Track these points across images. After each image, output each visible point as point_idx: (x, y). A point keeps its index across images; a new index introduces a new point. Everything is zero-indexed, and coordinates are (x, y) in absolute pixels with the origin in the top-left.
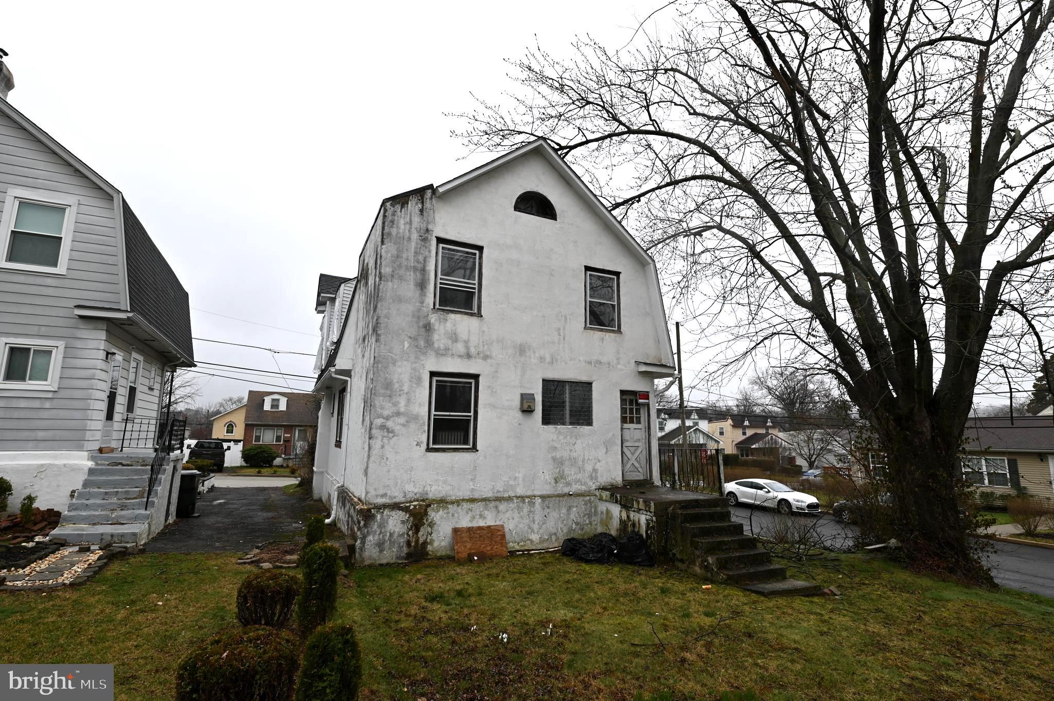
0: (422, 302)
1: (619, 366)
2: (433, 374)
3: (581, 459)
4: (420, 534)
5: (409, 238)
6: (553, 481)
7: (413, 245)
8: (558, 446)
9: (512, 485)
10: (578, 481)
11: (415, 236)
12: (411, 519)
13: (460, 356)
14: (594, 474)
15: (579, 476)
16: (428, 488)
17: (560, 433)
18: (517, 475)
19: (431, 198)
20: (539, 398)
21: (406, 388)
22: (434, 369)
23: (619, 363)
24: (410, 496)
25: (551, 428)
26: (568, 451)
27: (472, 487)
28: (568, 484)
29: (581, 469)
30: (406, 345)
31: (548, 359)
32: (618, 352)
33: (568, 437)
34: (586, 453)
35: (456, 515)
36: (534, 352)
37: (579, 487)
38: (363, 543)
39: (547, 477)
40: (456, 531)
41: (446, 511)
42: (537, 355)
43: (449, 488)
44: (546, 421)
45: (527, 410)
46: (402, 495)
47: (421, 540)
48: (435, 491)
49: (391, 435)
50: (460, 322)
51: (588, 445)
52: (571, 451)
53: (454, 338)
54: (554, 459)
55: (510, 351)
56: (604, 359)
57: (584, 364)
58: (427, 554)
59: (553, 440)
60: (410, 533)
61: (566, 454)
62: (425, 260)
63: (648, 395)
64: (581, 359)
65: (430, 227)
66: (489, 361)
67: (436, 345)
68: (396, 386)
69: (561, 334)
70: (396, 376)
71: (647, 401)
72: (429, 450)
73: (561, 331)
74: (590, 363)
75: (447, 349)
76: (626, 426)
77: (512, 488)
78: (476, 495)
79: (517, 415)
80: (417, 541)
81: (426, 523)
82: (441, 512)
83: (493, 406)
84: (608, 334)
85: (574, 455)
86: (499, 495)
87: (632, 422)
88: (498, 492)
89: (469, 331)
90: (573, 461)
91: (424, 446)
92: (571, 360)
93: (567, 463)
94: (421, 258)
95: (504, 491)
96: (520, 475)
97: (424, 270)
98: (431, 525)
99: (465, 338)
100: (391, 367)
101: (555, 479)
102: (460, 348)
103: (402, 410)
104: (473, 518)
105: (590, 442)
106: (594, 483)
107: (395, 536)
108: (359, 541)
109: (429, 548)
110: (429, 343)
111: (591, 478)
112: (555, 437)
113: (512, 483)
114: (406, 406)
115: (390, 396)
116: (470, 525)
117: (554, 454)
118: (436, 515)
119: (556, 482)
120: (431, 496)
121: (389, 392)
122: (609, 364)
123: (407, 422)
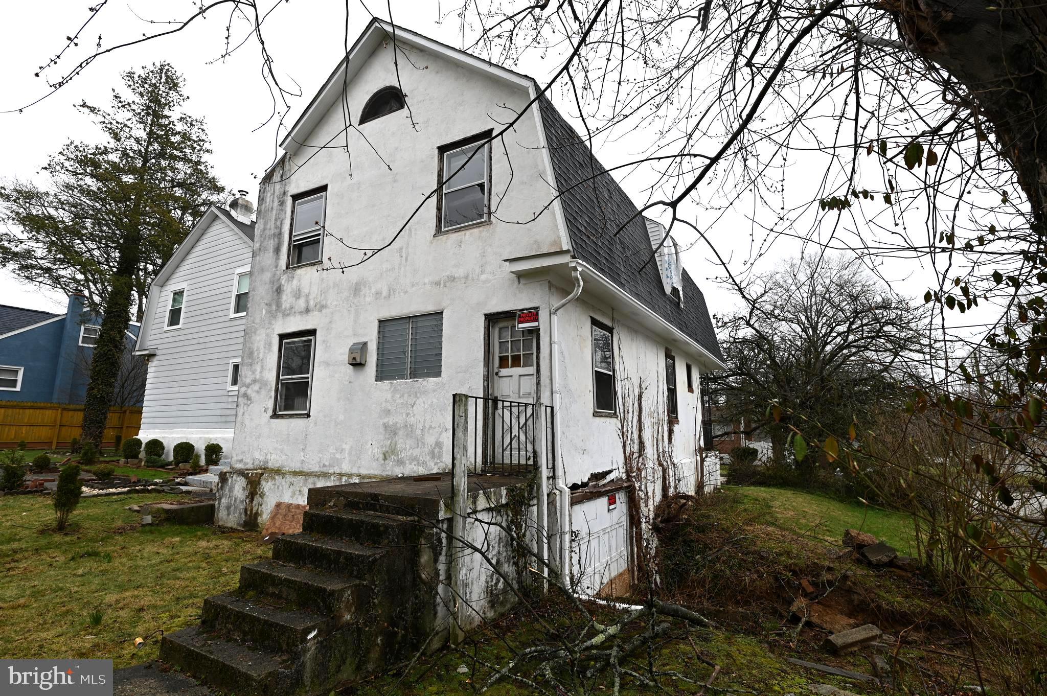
0: (276, 267)
1: (483, 277)
2: (282, 337)
3: (420, 426)
4: (254, 502)
5: (272, 208)
6: (381, 456)
7: (274, 212)
8: (392, 409)
9: (338, 459)
10: (414, 459)
11: (276, 203)
12: (249, 486)
13: (301, 313)
14: (437, 450)
15: (416, 452)
16: (268, 457)
17: (395, 391)
18: (344, 446)
19: (289, 160)
20: (373, 347)
21: (261, 356)
22: (281, 332)
23: (483, 272)
24: (257, 463)
25: (386, 384)
26: (404, 416)
27: (303, 458)
28: (400, 462)
29: (419, 442)
30: (264, 312)
31: (385, 293)
32: (483, 255)
33: (406, 395)
34: (428, 418)
35: (280, 488)
36: (370, 288)
37: (415, 468)
38: (219, 504)
39: (375, 451)
40: (278, 505)
41: (273, 482)
42: (373, 291)
43: (284, 457)
44: (381, 376)
45: (357, 364)
46: (252, 462)
47: (254, 511)
48: (275, 461)
49: (249, 402)
50: (307, 276)
51: (431, 405)
52: (408, 414)
53: (298, 294)
54: (386, 426)
55: (346, 294)
56: (460, 272)
57: (428, 287)
58: (257, 525)
59: (386, 401)
60: (247, 501)
61: (400, 419)
62: (281, 224)
63: (537, 314)
64: (427, 281)
65: (287, 189)
66: (324, 311)
67: (283, 307)
68: (256, 354)
69: (404, 255)
70: (256, 345)
71: (535, 324)
72: (275, 416)
73: (404, 250)
74: (438, 284)
75: (291, 308)
76: (504, 372)
77: (338, 462)
78: (306, 469)
79: (348, 371)
80: (252, 510)
81: (259, 493)
82: (269, 483)
83: (327, 364)
84: (468, 232)
85: (412, 420)
86: (324, 470)
87: (516, 362)
88: (324, 466)
89: (311, 283)
90: (409, 429)
91: (270, 412)
92: (413, 286)
93: (401, 433)
94: (279, 223)
95: (330, 466)
96: (347, 447)
97: (280, 234)
98: (262, 495)
99: (307, 291)
100: (254, 337)
101: (384, 454)
102: (301, 303)
103: (258, 377)
104: (294, 494)
105: (435, 401)
106: (436, 464)
107: (238, 501)
108: (217, 502)
109: (260, 520)
110: (279, 305)
111: (432, 454)
112: (389, 396)
113: (338, 456)
114: (261, 372)
115: (251, 365)
116: (291, 502)
117: (386, 420)
118: (266, 486)
119: (385, 459)
120: (270, 465)
121: (250, 361)
122: (467, 277)
123: (260, 388)
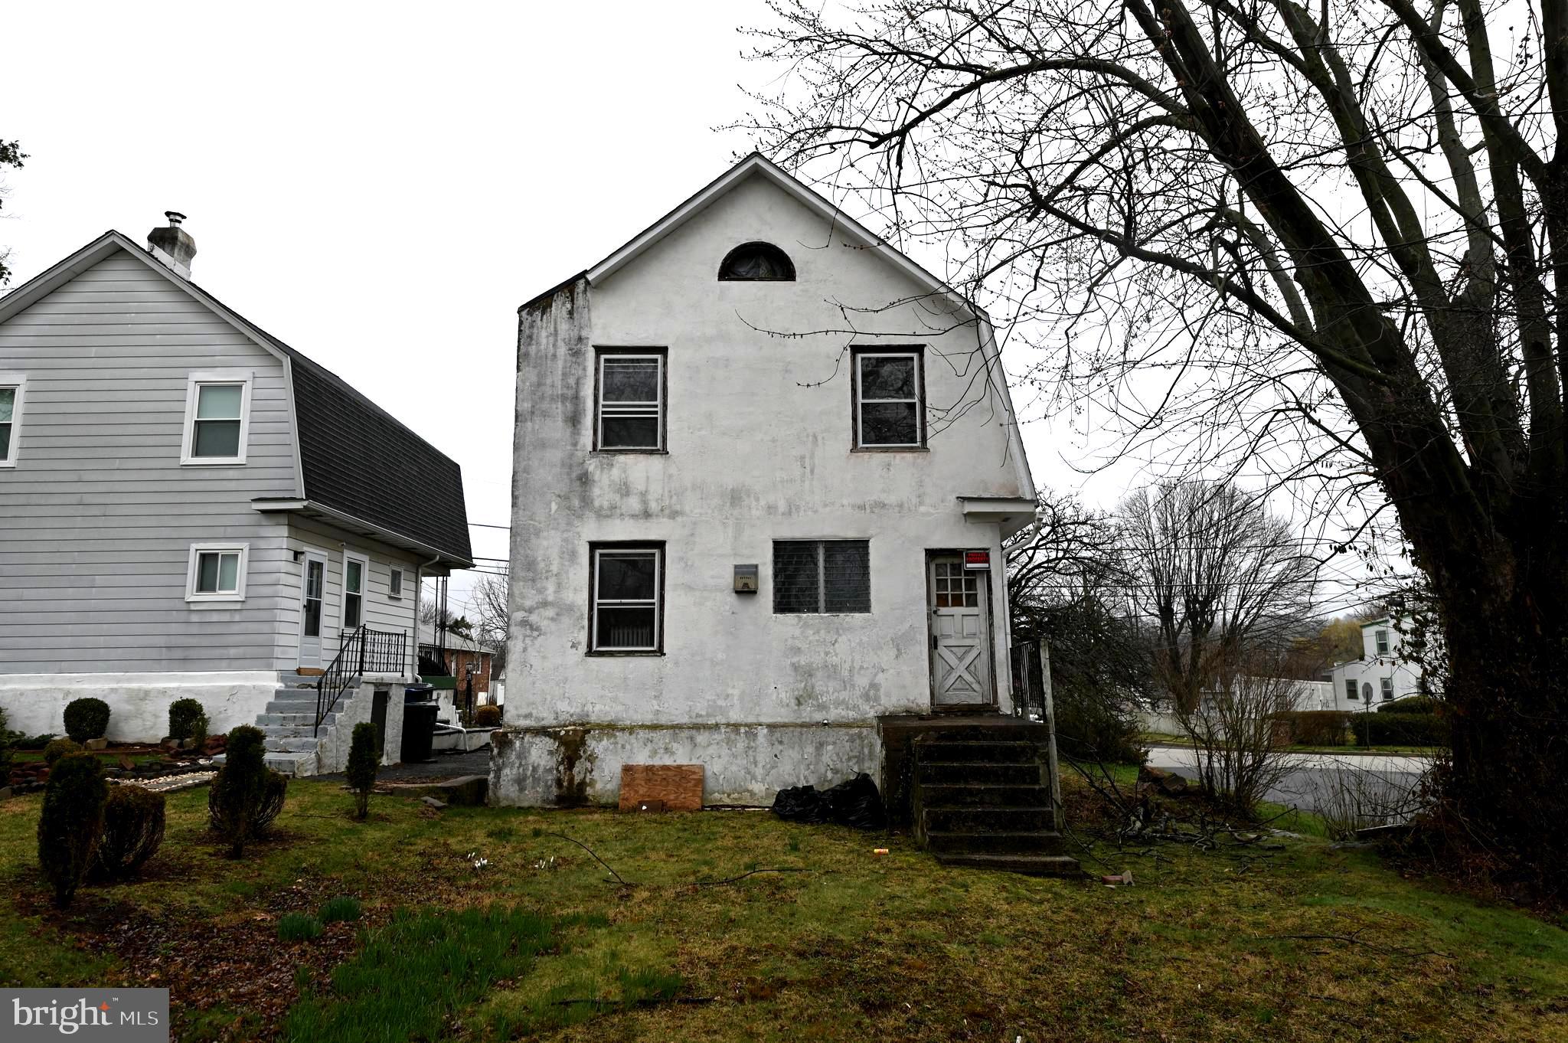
0: (575, 444)
1: (922, 509)
2: (594, 546)
3: (847, 666)
4: (576, 770)
5: (554, 356)
6: (793, 702)
7: (560, 364)
8: (804, 646)
9: (721, 707)
10: (838, 703)
11: (562, 350)
12: (562, 749)
13: (633, 516)
14: (872, 693)
15: (844, 695)
16: (589, 707)
17: (806, 625)
18: (730, 691)
19: (585, 291)
20: (767, 572)
21: (555, 568)
22: (594, 538)
23: (921, 503)
24: (563, 718)
25: (790, 618)
26: (822, 655)
27: (656, 707)
28: (822, 707)
29: (847, 684)
30: (554, 506)
31: (782, 506)
32: (920, 483)
33: (822, 632)
34: (857, 657)
35: (628, 747)
36: (757, 499)
37: (843, 713)
38: (498, 777)
39: (783, 695)
40: (628, 769)
41: (612, 740)
42: (763, 503)
43: (620, 708)
44: (782, 607)
45: (746, 590)
46: (552, 716)
47: (577, 779)
48: (600, 711)
49: (535, 633)
50: (635, 467)
51: (860, 643)
52: (827, 654)
53: (624, 489)
54: (796, 667)
55: (716, 501)
56: (892, 499)
57: (849, 510)
58: (586, 799)
59: (793, 637)
60: (561, 768)
61: (817, 660)
62: (577, 383)
63: (988, 555)
64: (845, 502)
65: (584, 334)
66: (679, 519)
67: (597, 504)
68: (542, 565)
69: (807, 465)
70: (541, 552)
71: (986, 565)
72: (590, 653)
73: (807, 460)
74: (862, 507)
75: (613, 507)
76: (943, 610)
77: (723, 711)
78: (663, 720)
79: (729, 599)
80: (571, 780)
81: (584, 756)
82: (605, 742)
83: (689, 588)
84: (899, 456)
85: (835, 660)
86: (699, 721)
87: (957, 601)
88: (698, 716)
89: (648, 478)
90: (832, 671)
91: (583, 648)
92: (826, 505)
93: (819, 674)
94: (572, 381)
95: (708, 715)
96: (736, 692)
97: (576, 398)
98: (591, 758)
99: (641, 487)
100: (534, 540)
101: (797, 699)
102: (634, 504)
103: (550, 598)
104: (654, 753)
105: (865, 639)
106: (872, 707)
107: (541, 770)
108: (492, 775)
109: (589, 791)
110: (586, 502)
111: (867, 697)
112: (797, 632)
113: (720, 703)
114: (555, 592)
115: (533, 580)
116: (650, 762)
117: (795, 660)
118: (597, 746)
119: (799, 704)
120: (593, 719)
121: (531, 574)
122: (901, 506)
123: (557, 614)
